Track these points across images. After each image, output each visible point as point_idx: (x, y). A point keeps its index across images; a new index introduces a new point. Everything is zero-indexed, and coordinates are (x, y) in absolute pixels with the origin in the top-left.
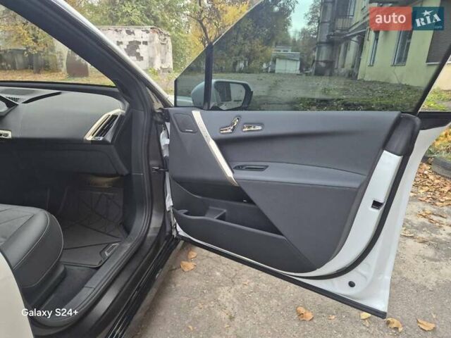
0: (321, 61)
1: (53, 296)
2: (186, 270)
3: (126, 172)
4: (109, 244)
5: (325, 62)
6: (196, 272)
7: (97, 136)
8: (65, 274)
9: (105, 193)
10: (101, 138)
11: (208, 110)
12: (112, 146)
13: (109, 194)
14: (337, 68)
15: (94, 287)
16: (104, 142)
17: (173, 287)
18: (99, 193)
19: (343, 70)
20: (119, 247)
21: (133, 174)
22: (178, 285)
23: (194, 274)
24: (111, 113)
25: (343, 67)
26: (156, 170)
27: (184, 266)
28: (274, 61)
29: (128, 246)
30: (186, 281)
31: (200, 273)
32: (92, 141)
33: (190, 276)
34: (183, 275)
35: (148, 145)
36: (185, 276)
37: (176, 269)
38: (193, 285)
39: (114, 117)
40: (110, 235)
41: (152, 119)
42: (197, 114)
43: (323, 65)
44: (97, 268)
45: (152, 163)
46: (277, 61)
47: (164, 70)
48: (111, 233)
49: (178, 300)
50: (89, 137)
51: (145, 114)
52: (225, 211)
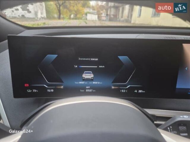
0: (111, 15)
5: (113, 15)
14: (118, 18)
19: (122, 19)
25: (122, 17)
28: (86, 14)
43: (112, 16)
46: (88, 15)
47: (43, 18)
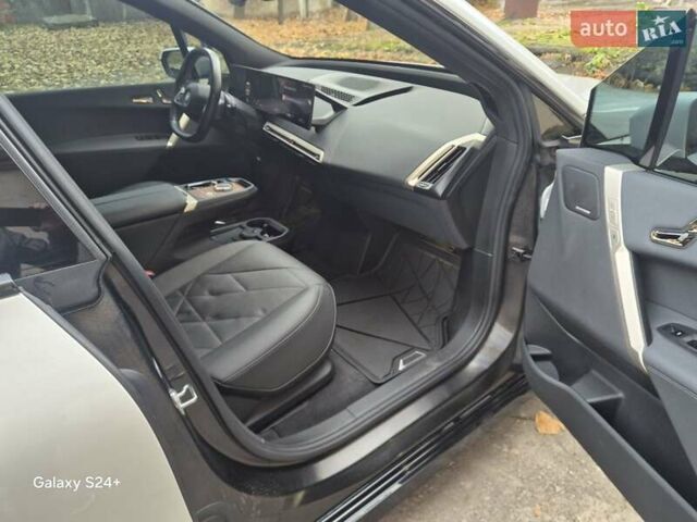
1: (305, 405)
2: (542, 430)
3: (464, 245)
4: (413, 348)
6: (560, 444)
7: (424, 180)
8: (329, 380)
9: (441, 260)
10: (430, 185)
11: (650, 169)
12: (444, 203)
13: (446, 262)
15: (358, 415)
16: (431, 193)
17: (506, 450)
18: (433, 256)
20: (423, 360)
21: (476, 250)
22: (517, 452)
23: (554, 445)
24: (457, 143)
26: (518, 254)
27: (541, 421)
29: (434, 367)
30: (532, 451)
31: (565, 449)
32: (415, 188)
33: (543, 444)
34: (532, 437)
35: (513, 206)
36: (534, 440)
37: (525, 419)
38: (542, 464)
39: (461, 149)
40: (421, 333)
41: (532, 160)
42: (614, 176)
44: (378, 385)
45: (513, 238)
48: (425, 331)
49: (503, 477)
50: (413, 181)
51: (518, 148)
52: (621, 395)
